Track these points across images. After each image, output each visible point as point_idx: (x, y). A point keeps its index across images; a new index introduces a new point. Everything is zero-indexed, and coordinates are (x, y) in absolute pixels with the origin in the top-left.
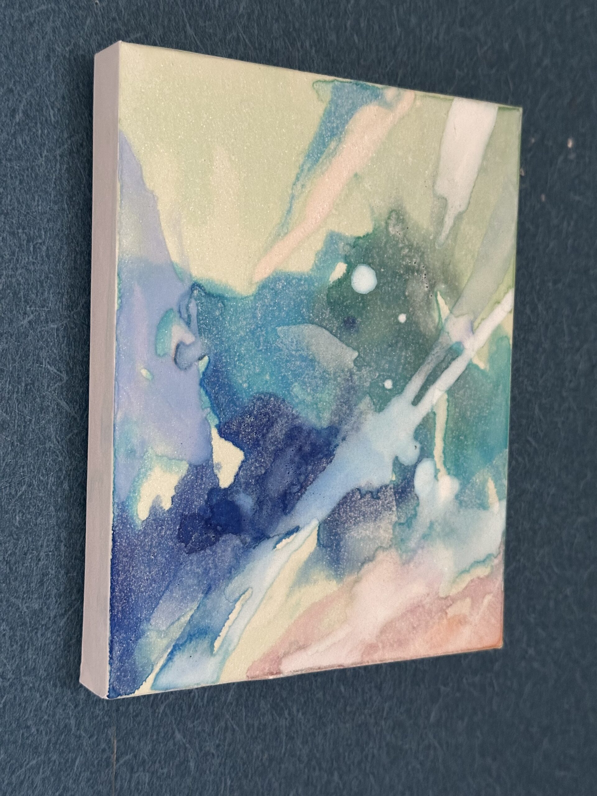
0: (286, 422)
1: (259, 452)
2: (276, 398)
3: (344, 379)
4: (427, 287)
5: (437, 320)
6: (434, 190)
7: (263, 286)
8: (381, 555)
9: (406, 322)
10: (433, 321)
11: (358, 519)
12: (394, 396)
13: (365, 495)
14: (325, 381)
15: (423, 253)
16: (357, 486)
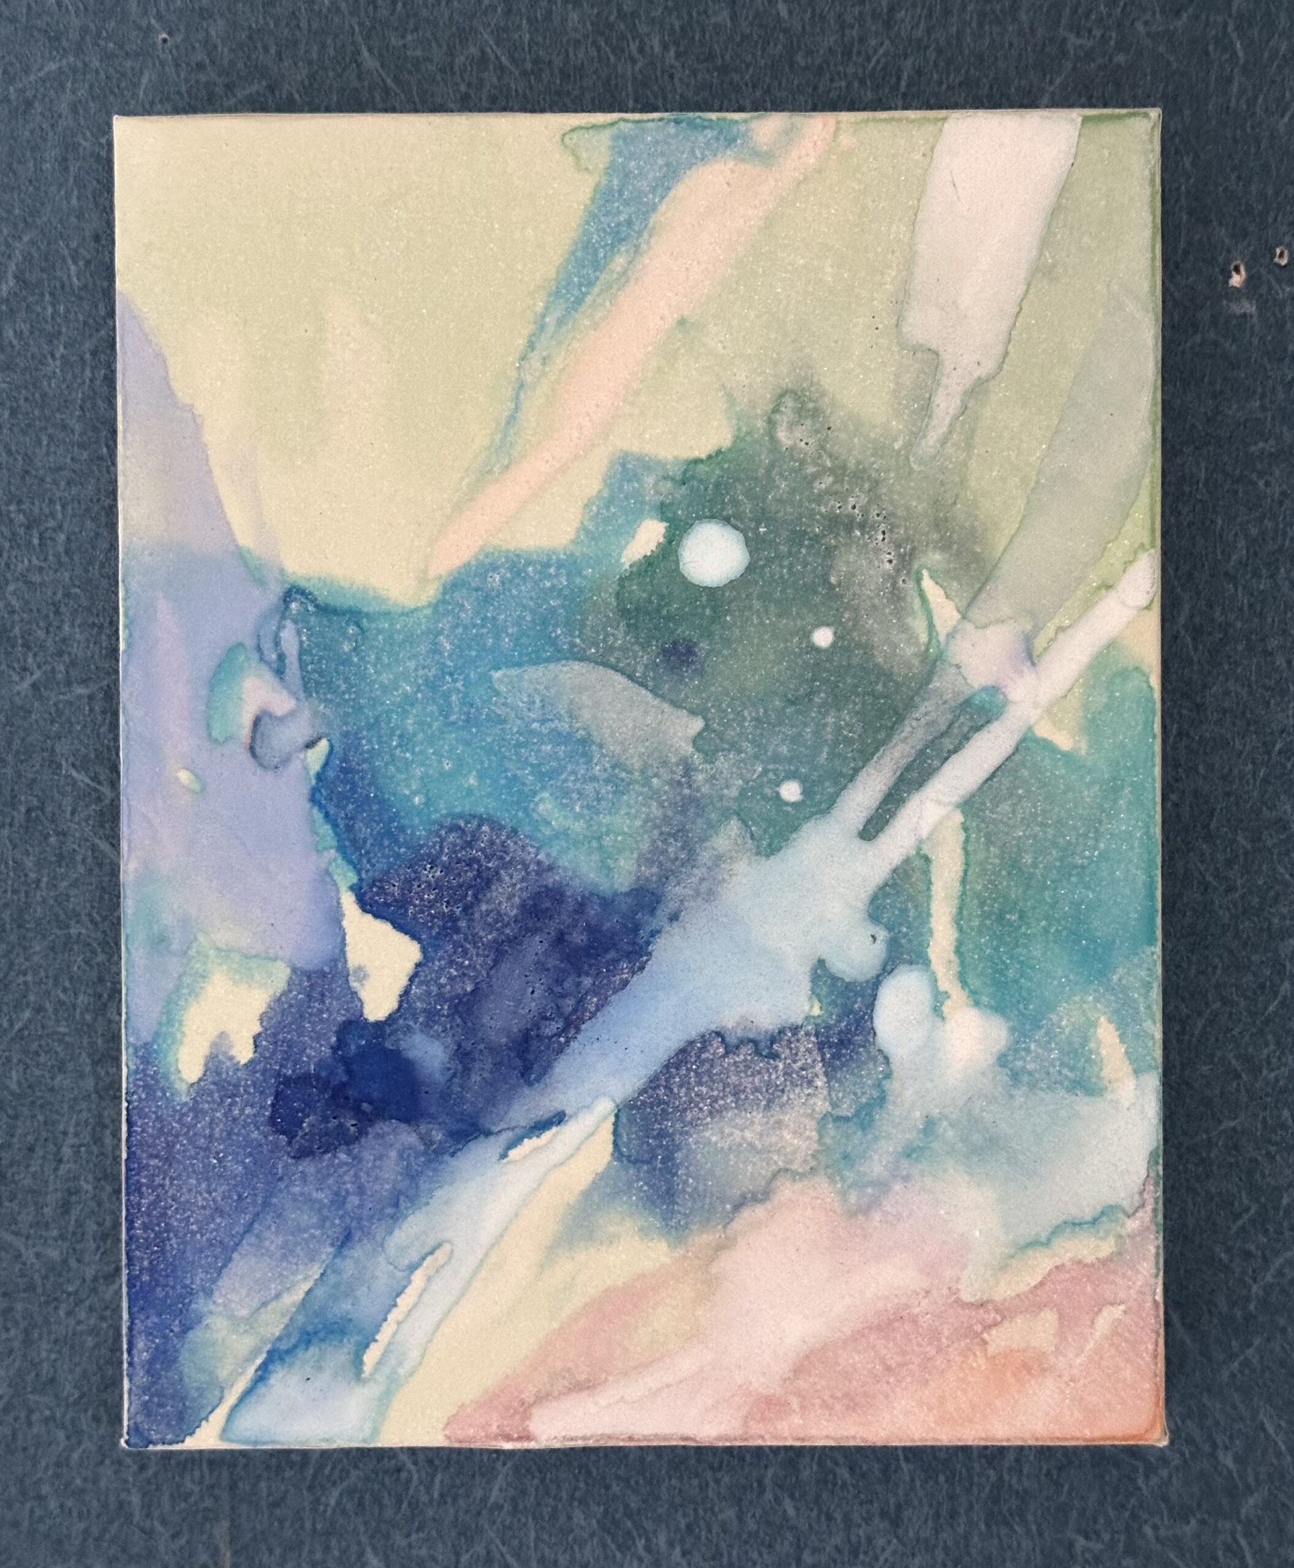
0: (523, 880)
1: (457, 945)
2: (496, 826)
3: (670, 782)
4: (890, 561)
5: (924, 638)
6: (899, 333)
7: (455, 585)
8: (786, 1190)
9: (834, 645)
10: (912, 639)
11: (721, 1102)
12: (807, 818)
13: (737, 1047)
14: (620, 787)
15: (877, 482)
16: (713, 1027)
